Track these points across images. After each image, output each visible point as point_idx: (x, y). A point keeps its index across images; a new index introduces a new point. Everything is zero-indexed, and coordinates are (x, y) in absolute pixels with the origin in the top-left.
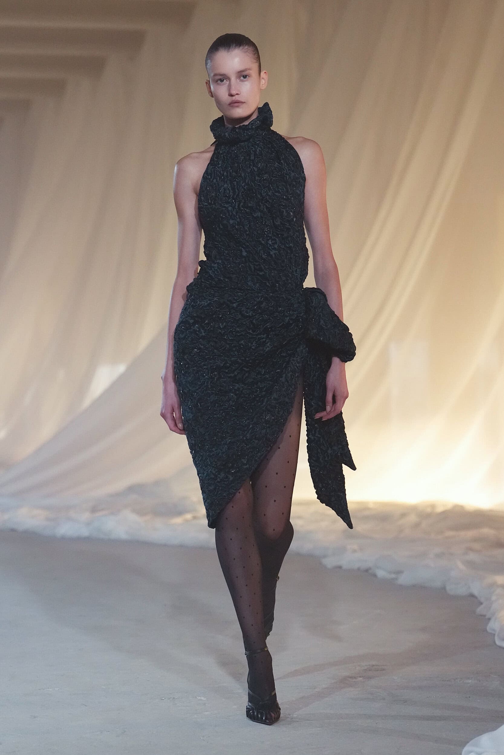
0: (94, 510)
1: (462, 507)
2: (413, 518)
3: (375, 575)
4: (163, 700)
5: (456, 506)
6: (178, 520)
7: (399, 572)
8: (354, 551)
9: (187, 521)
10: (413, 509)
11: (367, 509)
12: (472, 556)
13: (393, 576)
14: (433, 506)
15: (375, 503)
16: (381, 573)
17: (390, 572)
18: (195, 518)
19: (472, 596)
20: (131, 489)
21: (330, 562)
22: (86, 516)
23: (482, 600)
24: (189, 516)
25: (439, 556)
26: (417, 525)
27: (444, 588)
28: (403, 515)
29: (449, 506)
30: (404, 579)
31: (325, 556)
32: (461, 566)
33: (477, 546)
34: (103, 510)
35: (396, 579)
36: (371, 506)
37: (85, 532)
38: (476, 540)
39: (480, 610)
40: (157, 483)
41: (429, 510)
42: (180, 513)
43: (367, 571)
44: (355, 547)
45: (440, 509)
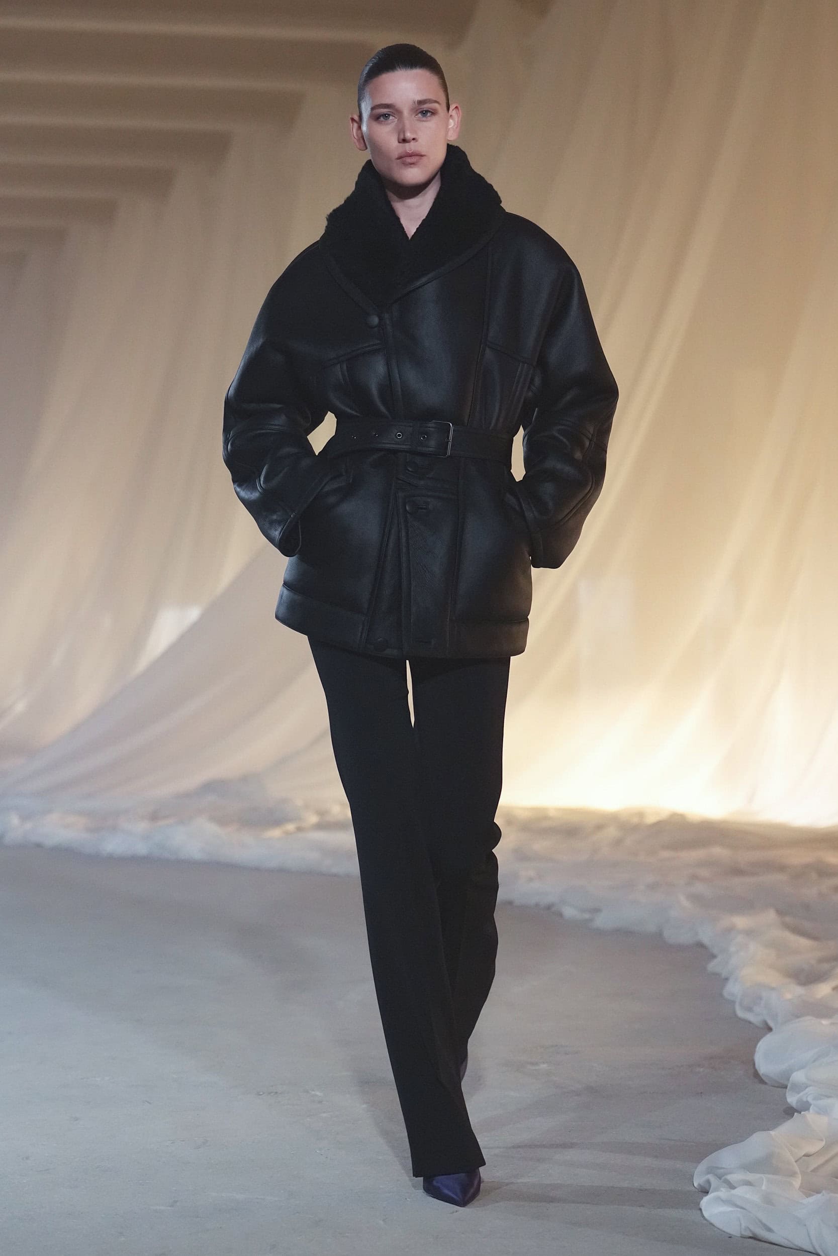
0: (154, 817)
1: (682, 816)
2: (612, 832)
3: (561, 915)
4: (261, 1095)
5: (674, 815)
6: (275, 833)
7: (597, 910)
8: (531, 880)
9: (287, 833)
10: (613, 819)
11: (546, 818)
12: (699, 888)
13: (587, 916)
14: (641, 814)
15: (558, 810)
16: (569, 912)
17: (583, 911)
18: (299, 829)
19: (701, 945)
20: (209, 787)
22: (142, 827)
23: (715, 951)
24: (291, 827)
25: (653, 887)
26: (618, 842)
27: (660, 934)
28: (599, 827)
29: (664, 815)
30: (602, 921)
32: (685, 902)
33: (704, 873)
34: (166, 817)
35: (592, 920)
36: (552, 814)
37: (141, 849)
38: (703, 864)
39: (712, 966)
40: (245, 779)
41: (635, 820)
42: (278, 822)
43: (549, 907)
44: (532, 873)
45: (651, 819)
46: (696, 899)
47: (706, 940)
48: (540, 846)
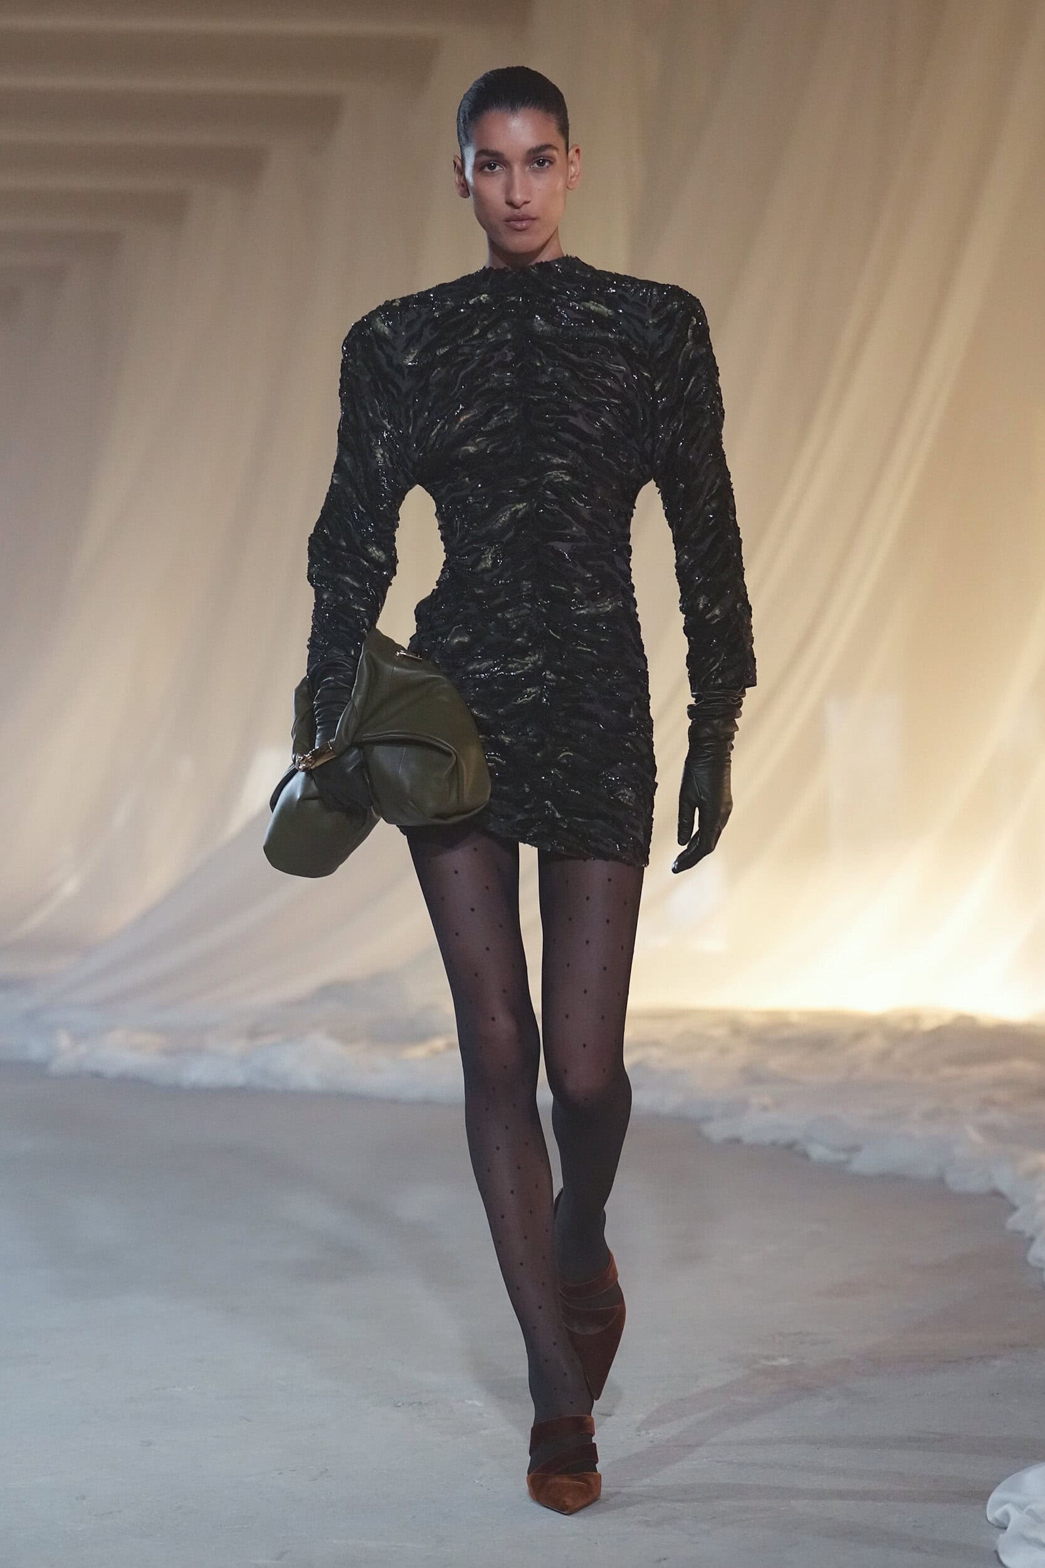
0: (254, 1033)
1: (972, 1019)
2: (876, 1042)
3: (807, 1156)
4: (400, 1406)
5: (961, 1018)
6: (419, 1052)
7: (855, 1149)
8: (765, 1109)
9: (436, 1052)
10: (878, 1025)
11: (788, 1025)
12: (994, 1116)
13: (842, 1156)
14: (915, 1018)
15: (803, 1013)
16: (818, 1152)
17: (836, 1150)
18: (451, 1046)
19: (996, 1194)
20: (326, 991)
21: (717, 1131)
22: (237, 1046)
23: (1017, 1201)
24: (439, 1043)
25: (930, 1116)
26: (883, 1057)
27: (941, 1180)
28: (859, 1036)
29: (947, 1019)
30: (864, 1163)
31: (708, 1119)
32: (974, 1135)
33: (1002, 1095)
34: (270, 1033)
35: (848, 1162)
36: (794, 1019)
37: (237, 1076)
38: (1000, 1083)
39: (1014, 1222)
40: (376, 980)
41: (908, 1026)
42: (422, 1038)
43: (790, 1146)
44: (767, 1100)
45: (929, 1024)
46: (989, 1130)
47: (1004, 1187)
48: (777, 1063)
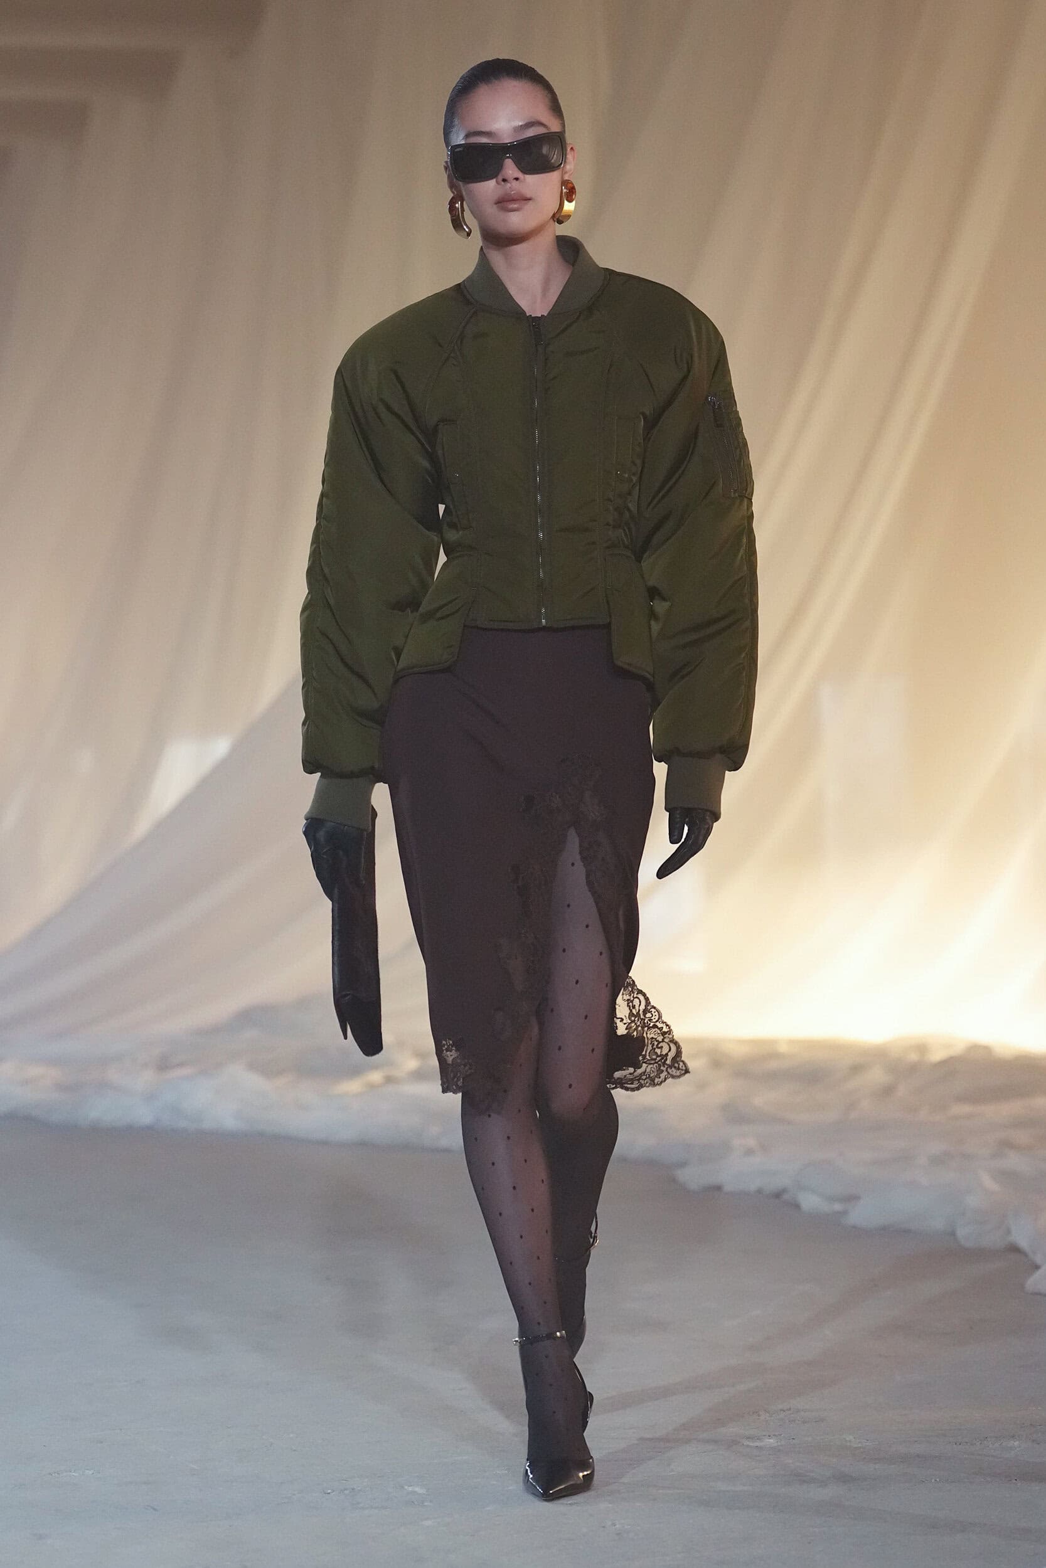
0: (164, 1065)
1: (987, 1049)
2: (877, 1076)
3: (797, 1206)
5: (974, 1048)
6: (350, 1085)
7: (852, 1198)
8: (749, 1152)
9: (372, 1087)
10: (878, 1055)
11: (775, 1055)
12: (1014, 1161)
13: (838, 1207)
14: (922, 1048)
15: (791, 1042)
16: (809, 1202)
17: (831, 1199)
18: (389, 1080)
19: (1014, 1249)
20: (247, 1017)
21: (694, 1177)
22: (145, 1079)
23: (1038, 1259)
24: (376, 1077)
25: (940, 1160)
26: (888, 1091)
27: (953, 1234)
28: (857, 1069)
29: (958, 1049)
30: (862, 1214)
31: (683, 1164)
32: (988, 1182)
33: (1022, 1137)
34: (181, 1065)
35: (845, 1213)
36: (783, 1048)
37: (144, 1115)
38: (1019, 1123)
39: (1036, 1281)
40: (304, 1003)
41: (913, 1057)
42: (356, 1070)
43: (778, 1195)
44: (751, 1142)
45: (937, 1056)
46: (1007, 1177)
47: (1023, 1243)
48: (763, 1099)
